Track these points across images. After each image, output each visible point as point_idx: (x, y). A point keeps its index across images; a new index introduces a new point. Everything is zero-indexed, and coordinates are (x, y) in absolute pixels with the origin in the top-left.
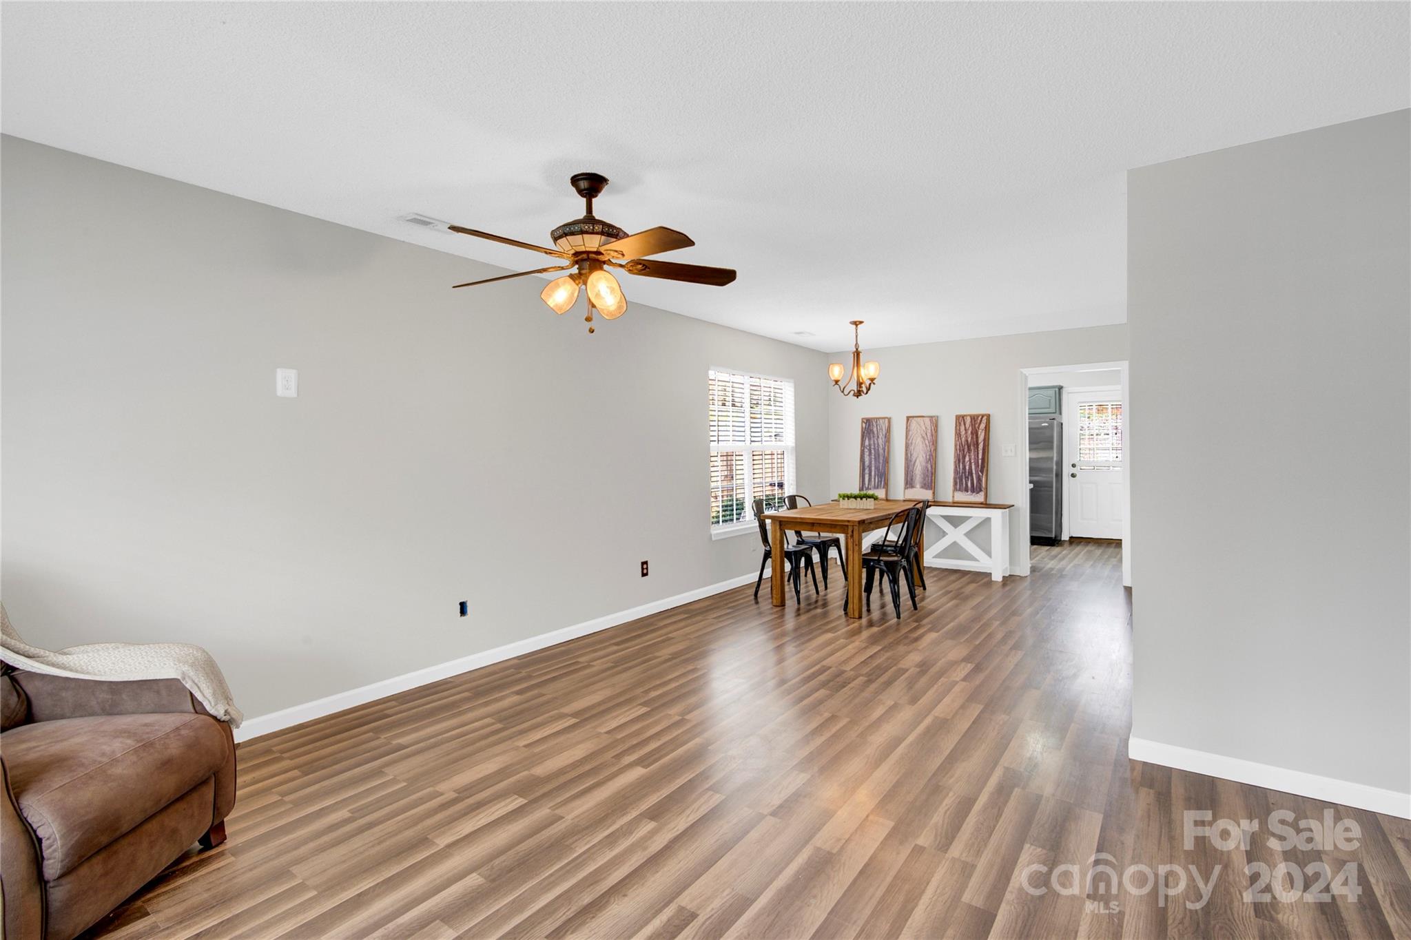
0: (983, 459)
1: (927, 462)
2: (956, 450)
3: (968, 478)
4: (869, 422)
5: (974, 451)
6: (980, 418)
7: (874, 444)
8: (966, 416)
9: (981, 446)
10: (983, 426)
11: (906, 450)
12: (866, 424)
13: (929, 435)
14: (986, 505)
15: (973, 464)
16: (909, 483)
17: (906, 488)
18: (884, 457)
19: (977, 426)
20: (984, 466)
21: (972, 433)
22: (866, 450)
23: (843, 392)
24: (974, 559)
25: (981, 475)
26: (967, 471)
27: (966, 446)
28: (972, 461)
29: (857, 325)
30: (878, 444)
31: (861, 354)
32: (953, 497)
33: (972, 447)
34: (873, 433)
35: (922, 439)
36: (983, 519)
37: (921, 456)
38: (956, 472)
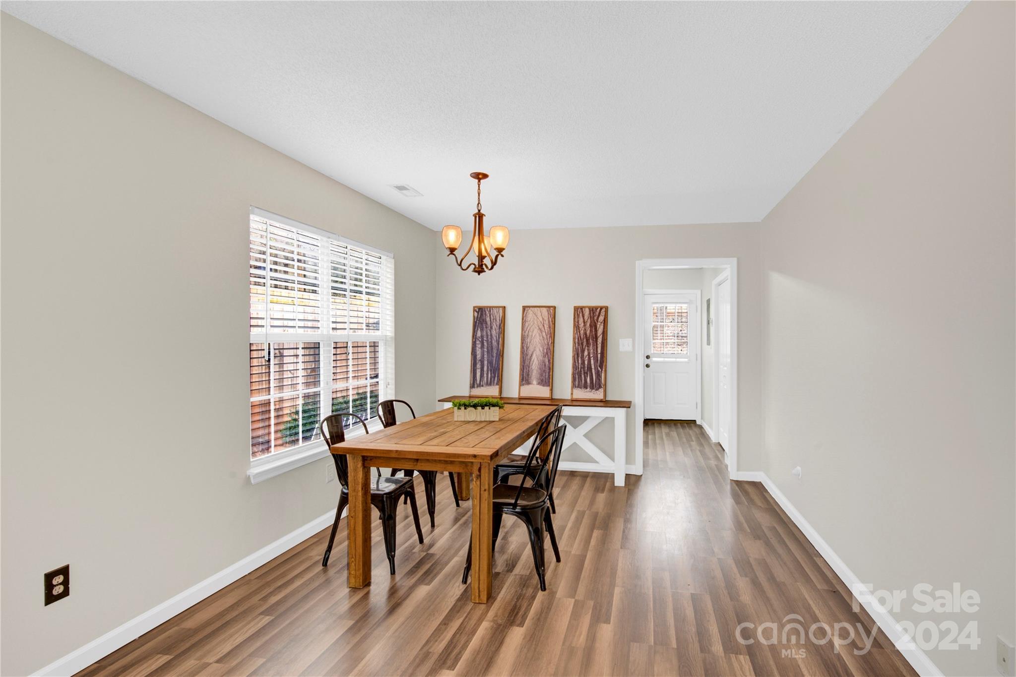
0: (603, 354)
1: (544, 357)
2: (574, 342)
3: (587, 374)
4: (482, 312)
5: (593, 345)
6: (598, 310)
7: (487, 335)
8: (585, 307)
9: (600, 340)
10: (601, 318)
11: (522, 343)
12: (478, 313)
13: (546, 326)
14: (606, 403)
15: (592, 358)
16: (525, 379)
17: (521, 384)
18: (498, 350)
19: (595, 318)
20: (602, 362)
21: (591, 326)
22: (478, 342)
23: (460, 265)
24: (592, 460)
25: (600, 370)
26: (586, 366)
27: (585, 340)
28: (591, 356)
29: (479, 180)
30: (491, 335)
31: (484, 218)
32: (572, 394)
33: (591, 341)
34: (486, 323)
35: (539, 331)
36: (602, 419)
37: (538, 350)
38: (575, 367)
